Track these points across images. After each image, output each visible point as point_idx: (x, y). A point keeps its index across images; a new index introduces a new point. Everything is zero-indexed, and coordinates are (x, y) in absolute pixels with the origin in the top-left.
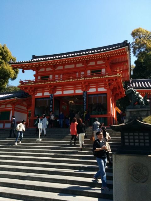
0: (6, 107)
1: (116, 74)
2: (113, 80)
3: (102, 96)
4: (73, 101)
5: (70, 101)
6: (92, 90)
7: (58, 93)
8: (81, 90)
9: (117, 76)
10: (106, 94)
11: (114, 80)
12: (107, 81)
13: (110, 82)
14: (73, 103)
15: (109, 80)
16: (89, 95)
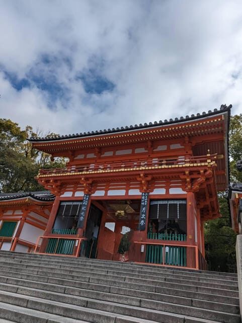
0: (13, 215)
1: (206, 161)
2: (199, 173)
3: (178, 203)
4: (122, 212)
5: (119, 212)
6: (159, 192)
7: (99, 194)
8: (138, 190)
9: (206, 164)
10: (185, 199)
11: (202, 171)
12: (187, 173)
13: (193, 176)
14: (123, 214)
15: (191, 173)
16: (151, 200)
